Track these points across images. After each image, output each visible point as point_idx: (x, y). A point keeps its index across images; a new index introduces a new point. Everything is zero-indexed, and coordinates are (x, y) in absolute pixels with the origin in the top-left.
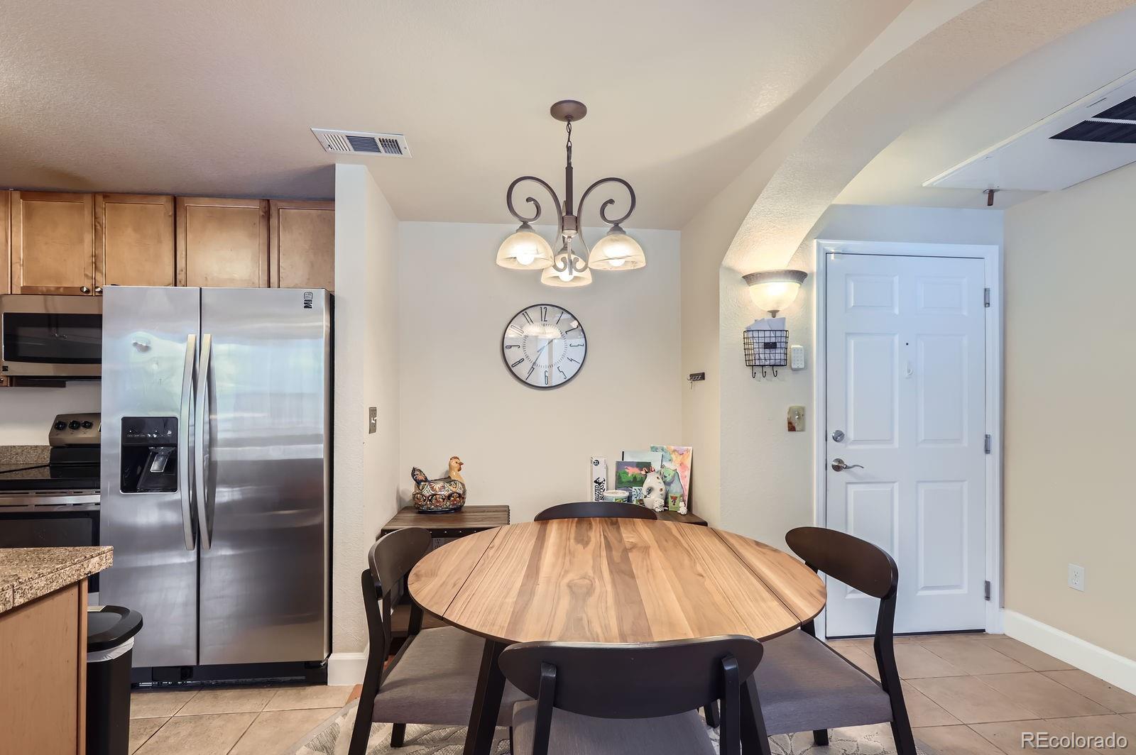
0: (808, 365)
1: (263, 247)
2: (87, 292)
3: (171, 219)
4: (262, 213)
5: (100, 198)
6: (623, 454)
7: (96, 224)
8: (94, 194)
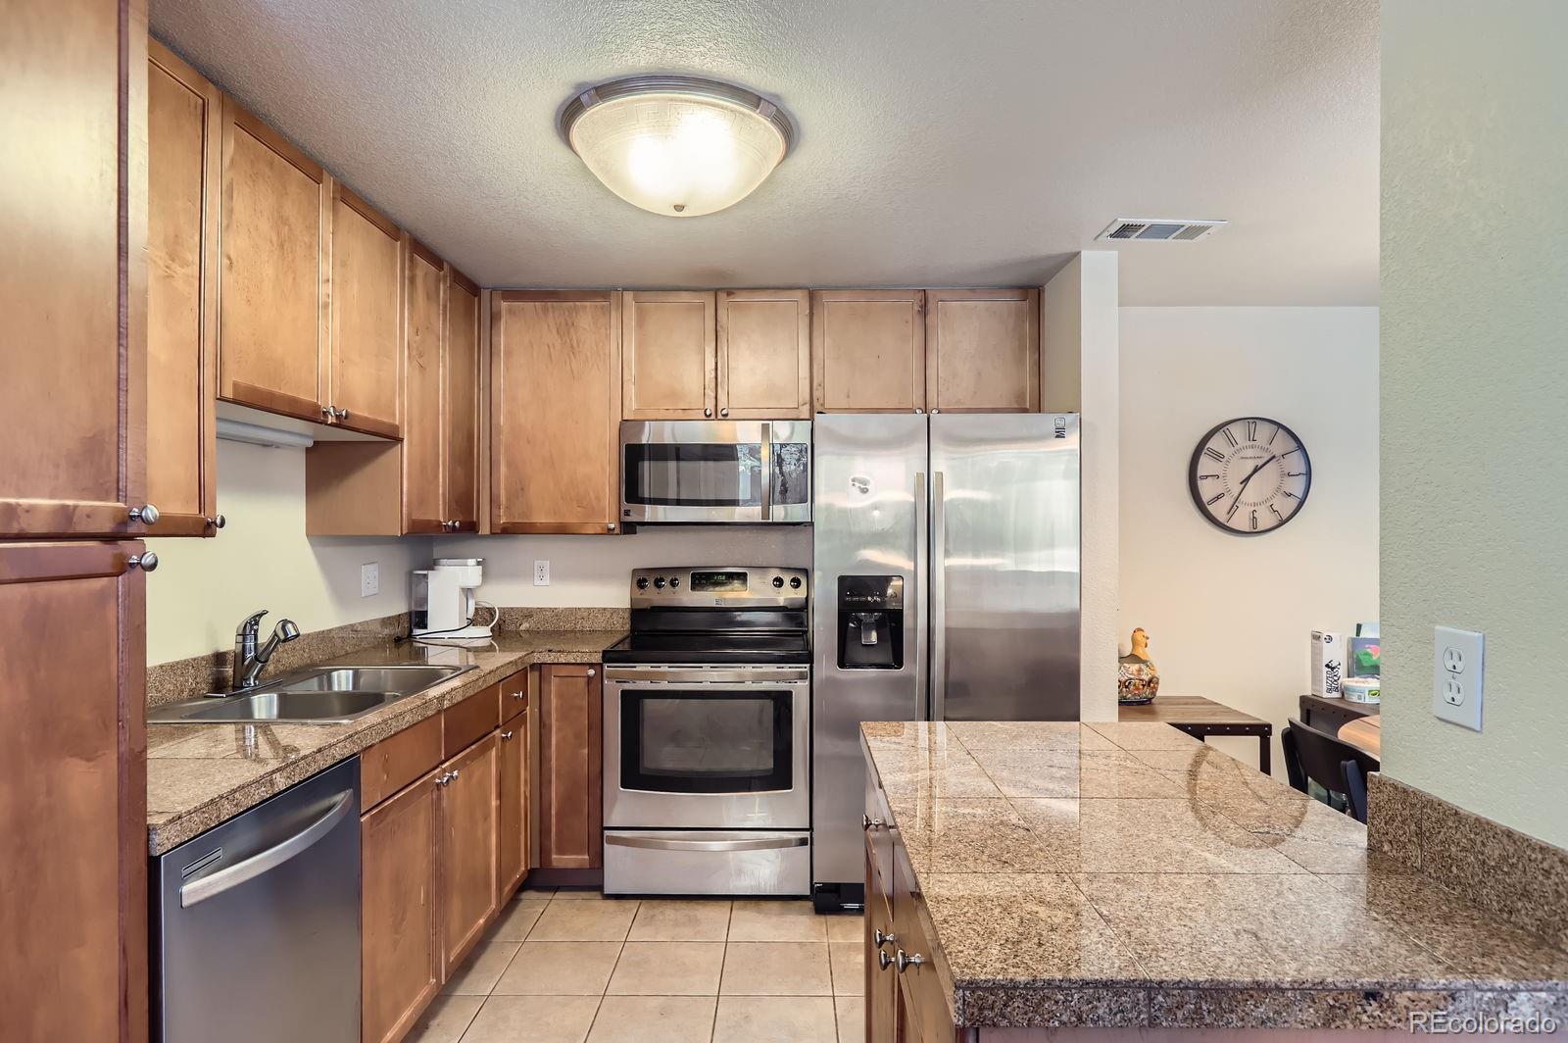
1: (918, 352)
2: (710, 415)
3: (807, 320)
4: (916, 308)
5: (722, 296)
6: (1359, 627)
7: (718, 328)
8: (716, 291)
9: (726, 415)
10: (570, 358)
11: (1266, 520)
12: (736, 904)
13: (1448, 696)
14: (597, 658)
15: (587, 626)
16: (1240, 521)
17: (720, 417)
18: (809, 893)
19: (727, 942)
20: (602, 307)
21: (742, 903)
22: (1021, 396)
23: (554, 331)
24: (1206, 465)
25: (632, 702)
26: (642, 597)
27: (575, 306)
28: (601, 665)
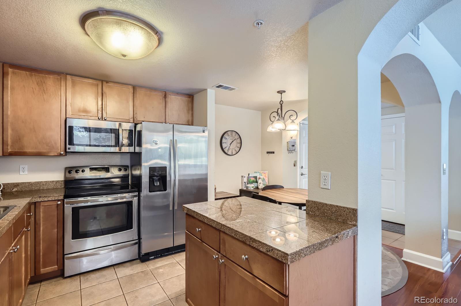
0: (297, 151)
1: (164, 108)
2: (100, 119)
3: (132, 94)
4: (163, 96)
5: (104, 83)
6: (249, 174)
7: (103, 92)
8: (102, 81)
9: (106, 119)
10: (43, 94)
11: (234, 153)
12: (115, 267)
13: (324, 184)
14: (62, 198)
15: (45, 187)
16: (230, 153)
17: (103, 119)
18: (138, 257)
19: (118, 278)
20: (57, 79)
21: (117, 266)
22: (188, 121)
23: (36, 83)
24: (224, 140)
25: (76, 211)
26: (70, 176)
27: (45, 76)
28: (63, 200)
